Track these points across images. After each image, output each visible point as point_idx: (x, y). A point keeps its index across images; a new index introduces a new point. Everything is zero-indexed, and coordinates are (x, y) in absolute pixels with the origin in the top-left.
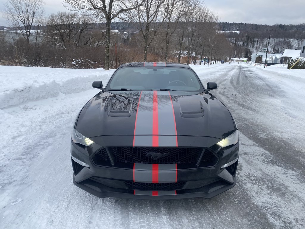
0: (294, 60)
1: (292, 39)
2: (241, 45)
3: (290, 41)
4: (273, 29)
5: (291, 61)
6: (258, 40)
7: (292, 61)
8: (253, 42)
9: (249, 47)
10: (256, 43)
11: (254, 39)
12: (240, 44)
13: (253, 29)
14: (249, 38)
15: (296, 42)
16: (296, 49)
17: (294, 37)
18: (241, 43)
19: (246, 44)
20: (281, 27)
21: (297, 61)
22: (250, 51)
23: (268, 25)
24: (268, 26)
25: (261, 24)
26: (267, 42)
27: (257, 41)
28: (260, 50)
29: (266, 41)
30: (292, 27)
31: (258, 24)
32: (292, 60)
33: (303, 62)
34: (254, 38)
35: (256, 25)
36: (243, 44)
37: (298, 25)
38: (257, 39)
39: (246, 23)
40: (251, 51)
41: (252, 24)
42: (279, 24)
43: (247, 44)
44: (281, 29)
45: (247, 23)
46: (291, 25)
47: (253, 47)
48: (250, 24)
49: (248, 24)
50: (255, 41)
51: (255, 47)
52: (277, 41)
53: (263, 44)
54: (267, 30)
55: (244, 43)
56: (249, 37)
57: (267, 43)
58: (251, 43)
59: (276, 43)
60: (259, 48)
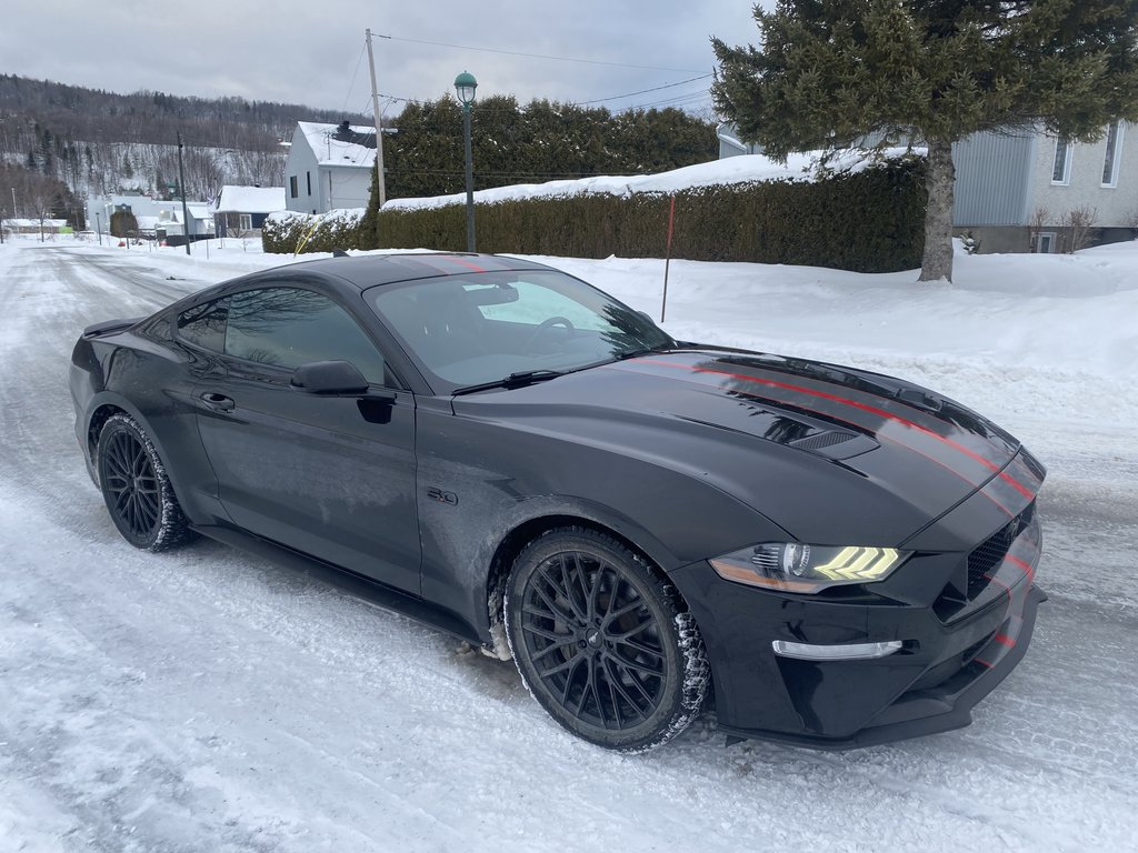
0: (278, 222)
1: (213, 151)
2: (19, 166)
3: (209, 157)
4: (133, 110)
5: (270, 227)
6: (87, 148)
7: (275, 225)
8: (70, 155)
9: (60, 172)
10: (84, 161)
11: (70, 143)
12: (15, 160)
13: (52, 102)
14: (47, 136)
15: (229, 159)
16: (257, 186)
17: (216, 142)
18: (21, 158)
19: (41, 160)
20: (161, 101)
21: (290, 224)
22: (67, 191)
23: (109, 91)
24: (113, 96)
25: (81, 86)
26: (126, 156)
27: (88, 152)
28: (107, 185)
29: (123, 152)
30: (199, 105)
31: (69, 85)
32: (273, 223)
33: (316, 229)
34: (69, 138)
35: (62, 88)
36: (31, 162)
37: (218, 102)
38: (83, 144)
39: (15, 77)
40: (72, 190)
41: (42, 80)
42: (152, 90)
43: (49, 163)
44: (162, 111)
45: (20, 76)
46: (193, 98)
47: (77, 174)
48: (37, 82)
49: (27, 81)
50: (77, 150)
51: (85, 174)
52: (164, 154)
53: (112, 164)
54: (113, 112)
55: (31, 156)
56: (47, 132)
57: (126, 159)
58: (64, 157)
59: (162, 161)
60: (101, 177)
